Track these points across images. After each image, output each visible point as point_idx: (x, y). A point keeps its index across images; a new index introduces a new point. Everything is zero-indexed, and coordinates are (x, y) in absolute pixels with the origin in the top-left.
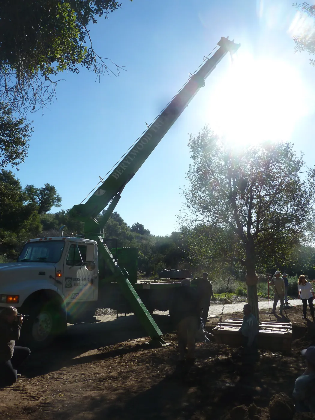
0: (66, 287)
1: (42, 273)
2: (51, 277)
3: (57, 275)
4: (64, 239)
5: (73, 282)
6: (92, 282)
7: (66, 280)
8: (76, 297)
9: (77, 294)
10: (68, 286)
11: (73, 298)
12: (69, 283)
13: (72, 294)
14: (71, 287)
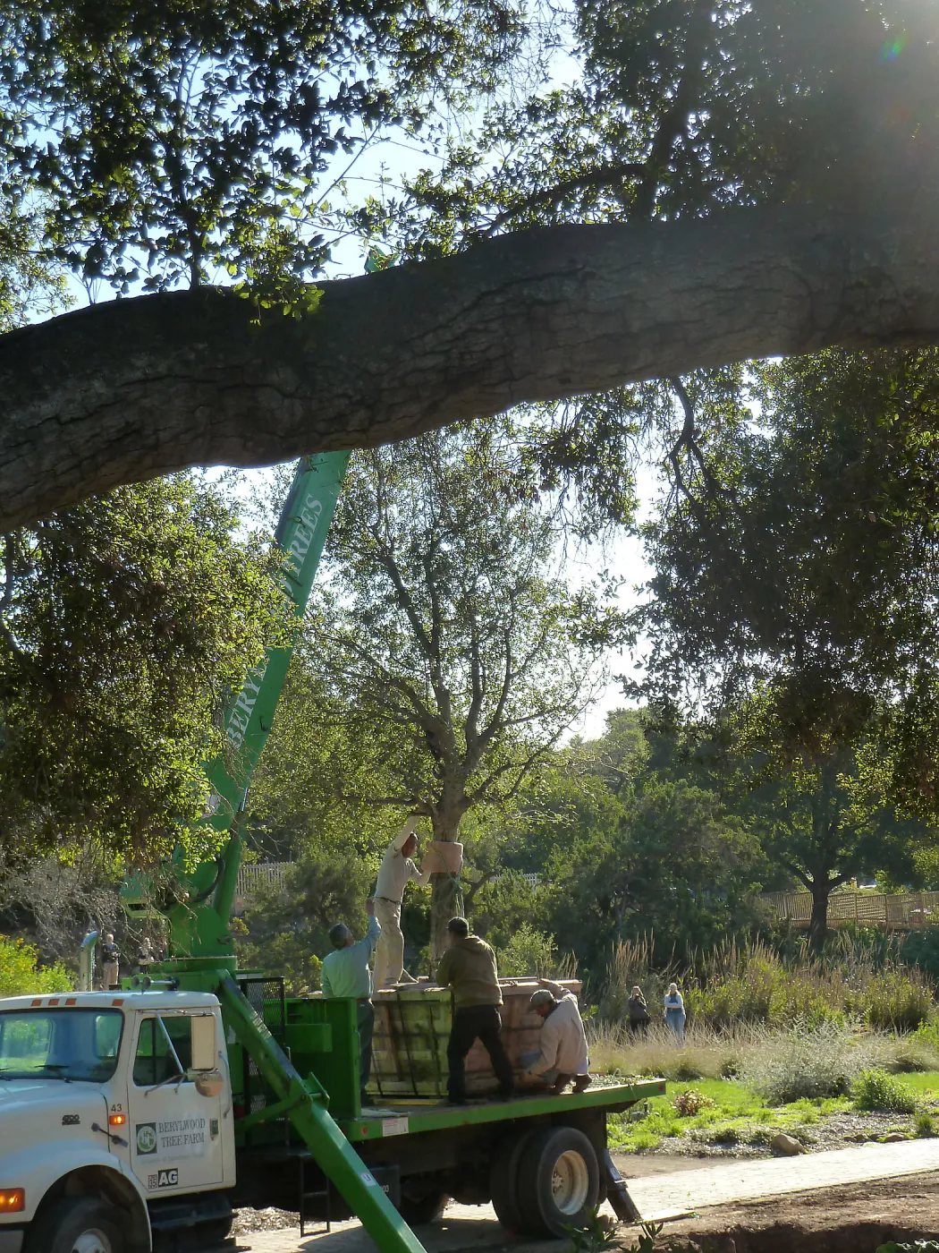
0: (140, 1153)
1: (70, 1120)
2: (95, 1127)
3: (110, 1121)
4: (119, 1002)
5: (159, 1137)
6: (214, 1131)
7: (137, 1131)
8: (172, 1182)
9: (174, 1173)
10: (146, 1151)
11: (164, 1185)
12: (147, 1140)
13: (160, 1172)
14: (154, 1151)
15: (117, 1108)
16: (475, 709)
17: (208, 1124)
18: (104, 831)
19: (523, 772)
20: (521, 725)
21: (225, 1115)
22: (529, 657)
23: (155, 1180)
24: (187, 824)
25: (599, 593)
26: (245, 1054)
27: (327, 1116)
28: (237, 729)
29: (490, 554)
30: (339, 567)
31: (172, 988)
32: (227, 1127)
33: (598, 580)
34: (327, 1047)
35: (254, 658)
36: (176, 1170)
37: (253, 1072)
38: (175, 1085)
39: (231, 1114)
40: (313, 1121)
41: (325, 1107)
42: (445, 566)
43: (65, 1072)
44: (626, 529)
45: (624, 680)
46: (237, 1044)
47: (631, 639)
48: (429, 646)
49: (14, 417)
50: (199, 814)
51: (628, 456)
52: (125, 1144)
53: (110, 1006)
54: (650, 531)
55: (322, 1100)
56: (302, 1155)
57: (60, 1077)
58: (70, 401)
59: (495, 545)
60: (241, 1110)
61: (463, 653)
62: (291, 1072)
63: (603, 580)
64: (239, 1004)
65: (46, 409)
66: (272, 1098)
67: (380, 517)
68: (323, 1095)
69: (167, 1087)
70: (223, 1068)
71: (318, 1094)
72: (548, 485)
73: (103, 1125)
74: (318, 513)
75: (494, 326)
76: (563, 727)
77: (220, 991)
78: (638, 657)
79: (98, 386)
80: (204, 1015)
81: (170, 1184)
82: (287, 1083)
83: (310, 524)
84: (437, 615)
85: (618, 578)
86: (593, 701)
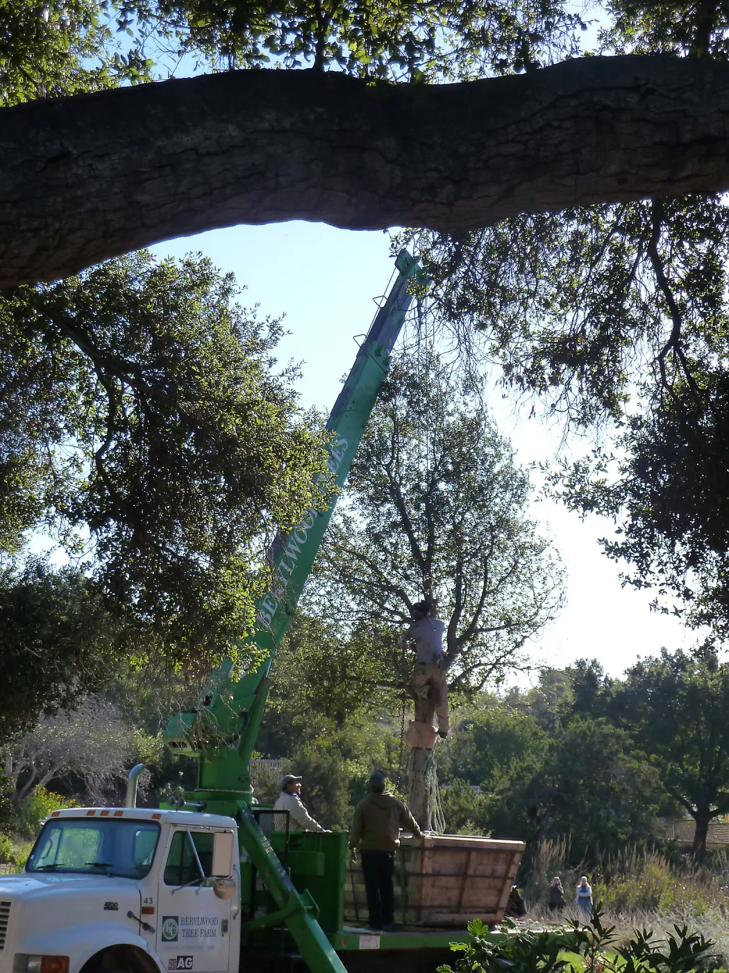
0: (164, 939)
1: (111, 906)
2: (130, 915)
3: (143, 910)
4: (158, 816)
5: (180, 928)
6: (225, 928)
7: (163, 921)
8: (187, 966)
9: (190, 959)
10: (169, 938)
11: (181, 968)
12: (170, 930)
13: (179, 958)
14: (175, 939)
15: (149, 901)
16: (455, 619)
17: (220, 922)
18: (167, 642)
19: (491, 670)
20: (493, 633)
21: (234, 918)
22: (502, 580)
23: (174, 963)
24: (235, 642)
25: (592, 467)
26: (254, 870)
27: (315, 926)
28: (267, 612)
29: (477, 497)
30: (358, 496)
31: (200, 810)
32: (236, 927)
33: (592, 456)
34: (320, 871)
35: (303, 505)
36: (192, 957)
37: (259, 887)
38: (196, 888)
39: (239, 917)
40: (305, 928)
41: (315, 918)
42: (442, 502)
43: (109, 869)
44: (615, 421)
45: (606, 543)
46: (247, 863)
47: (615, 508)
48: (423, 563)
49: (159, 143)
50: (246, 635)
51: (623, 356)
52: (153, 931)
53: (149, 818)
54: (636, 423)
55: (313, 912)
56: (294, 956)
57: (105, 874)
58: (207, 138)
59: (481, 489)
60: (247, 915)
61: (450, 574)
62: (290, 887)
63: (596, 457)
64: (252, 829)
65: (187, 141)
66: (272, 907)
67: (393, 457)
68: (315, 907)
69: (189, 890)
70: (237, 877)
71: (311, 907)
72: (555, 380)
73: (137, 913)
74: (345, 450)
75: (567, 124)
76: (526, 637)
77: (238, 817)
78: (620, 524)
79: (232, 130)
80: (225, 832)
81: (185, 968)
82: (286, 895)
83: (337, 457)
84: (431, 540)
85: (609, 456)
86: (552, 618)
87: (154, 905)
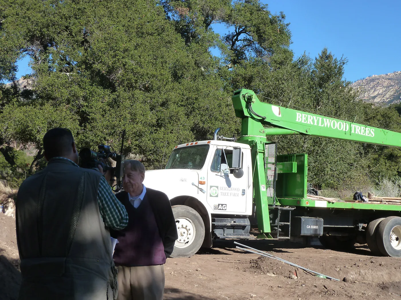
0: (211, 196)
1: (183, 180)
2: (193, 184)
4: (209, 142)
5: (219, 191)
6: (244, 193)
7: (210, 188)
8: (223, 209)
10: (214, 196)
11: (220, 209)
12: (214, 192)
13: (219, 205)
14: (217, 196)
15: (203, 178)
17: (241, 190)
21: (249, 188)
23: (217, 207)
36: (226, 205)
52: (204, 192)
53: (206, 143)
73: (196, 184)
81: (223, 210)
87: (205, 180)
